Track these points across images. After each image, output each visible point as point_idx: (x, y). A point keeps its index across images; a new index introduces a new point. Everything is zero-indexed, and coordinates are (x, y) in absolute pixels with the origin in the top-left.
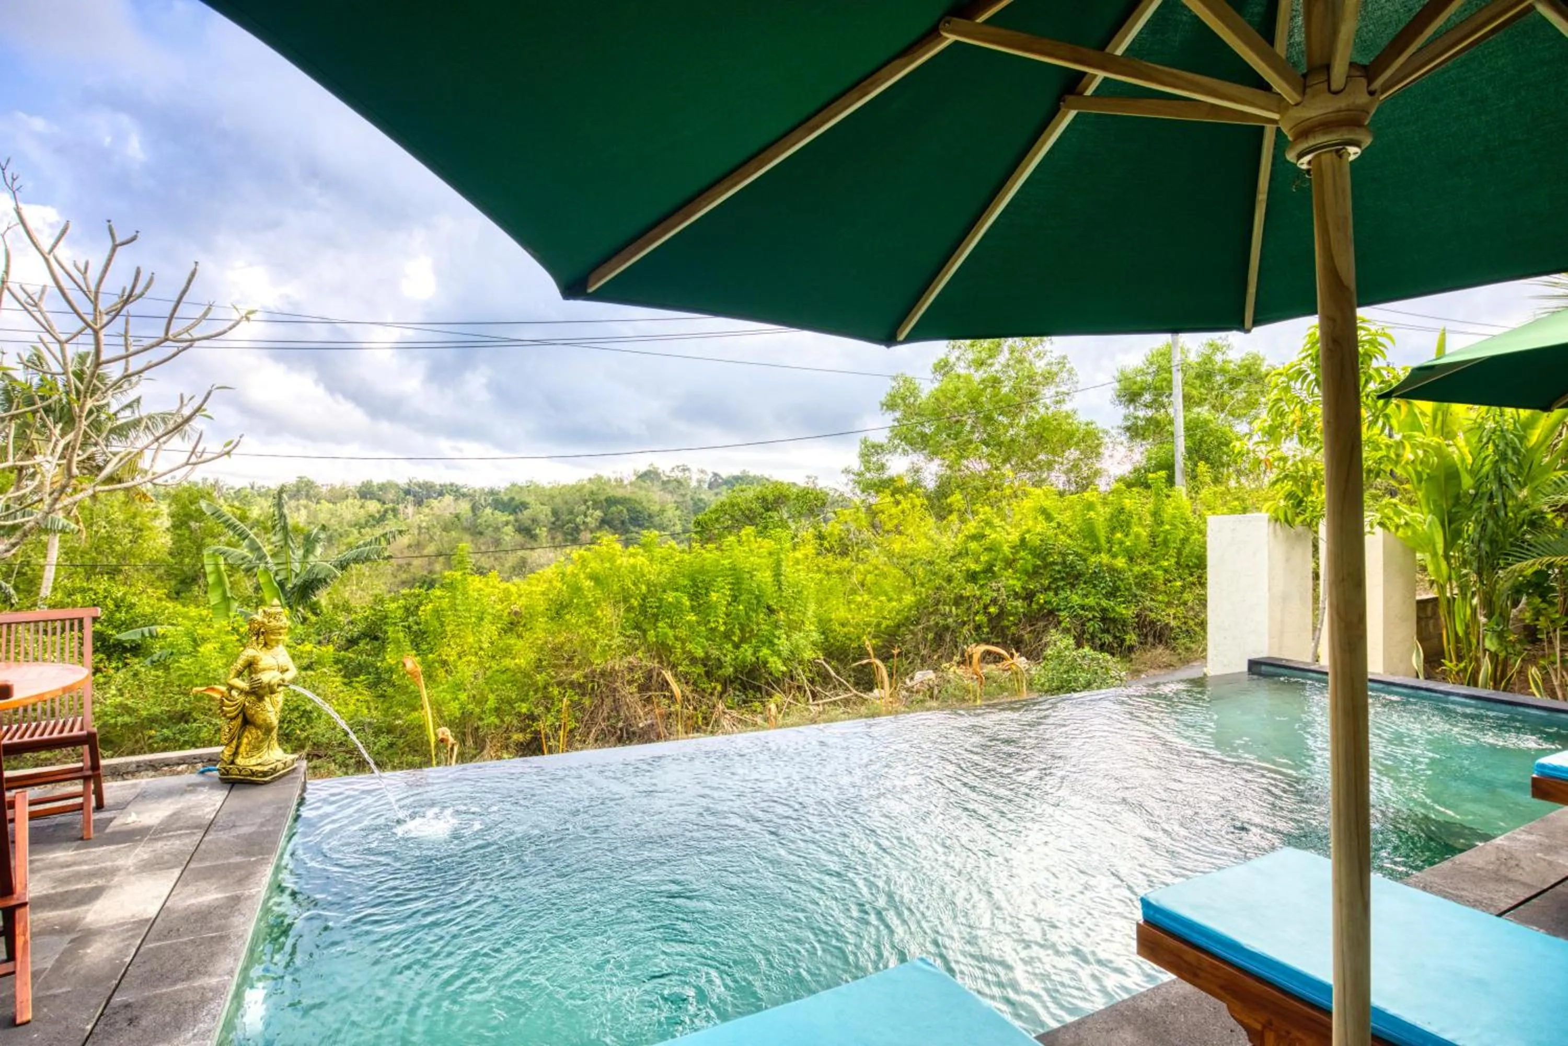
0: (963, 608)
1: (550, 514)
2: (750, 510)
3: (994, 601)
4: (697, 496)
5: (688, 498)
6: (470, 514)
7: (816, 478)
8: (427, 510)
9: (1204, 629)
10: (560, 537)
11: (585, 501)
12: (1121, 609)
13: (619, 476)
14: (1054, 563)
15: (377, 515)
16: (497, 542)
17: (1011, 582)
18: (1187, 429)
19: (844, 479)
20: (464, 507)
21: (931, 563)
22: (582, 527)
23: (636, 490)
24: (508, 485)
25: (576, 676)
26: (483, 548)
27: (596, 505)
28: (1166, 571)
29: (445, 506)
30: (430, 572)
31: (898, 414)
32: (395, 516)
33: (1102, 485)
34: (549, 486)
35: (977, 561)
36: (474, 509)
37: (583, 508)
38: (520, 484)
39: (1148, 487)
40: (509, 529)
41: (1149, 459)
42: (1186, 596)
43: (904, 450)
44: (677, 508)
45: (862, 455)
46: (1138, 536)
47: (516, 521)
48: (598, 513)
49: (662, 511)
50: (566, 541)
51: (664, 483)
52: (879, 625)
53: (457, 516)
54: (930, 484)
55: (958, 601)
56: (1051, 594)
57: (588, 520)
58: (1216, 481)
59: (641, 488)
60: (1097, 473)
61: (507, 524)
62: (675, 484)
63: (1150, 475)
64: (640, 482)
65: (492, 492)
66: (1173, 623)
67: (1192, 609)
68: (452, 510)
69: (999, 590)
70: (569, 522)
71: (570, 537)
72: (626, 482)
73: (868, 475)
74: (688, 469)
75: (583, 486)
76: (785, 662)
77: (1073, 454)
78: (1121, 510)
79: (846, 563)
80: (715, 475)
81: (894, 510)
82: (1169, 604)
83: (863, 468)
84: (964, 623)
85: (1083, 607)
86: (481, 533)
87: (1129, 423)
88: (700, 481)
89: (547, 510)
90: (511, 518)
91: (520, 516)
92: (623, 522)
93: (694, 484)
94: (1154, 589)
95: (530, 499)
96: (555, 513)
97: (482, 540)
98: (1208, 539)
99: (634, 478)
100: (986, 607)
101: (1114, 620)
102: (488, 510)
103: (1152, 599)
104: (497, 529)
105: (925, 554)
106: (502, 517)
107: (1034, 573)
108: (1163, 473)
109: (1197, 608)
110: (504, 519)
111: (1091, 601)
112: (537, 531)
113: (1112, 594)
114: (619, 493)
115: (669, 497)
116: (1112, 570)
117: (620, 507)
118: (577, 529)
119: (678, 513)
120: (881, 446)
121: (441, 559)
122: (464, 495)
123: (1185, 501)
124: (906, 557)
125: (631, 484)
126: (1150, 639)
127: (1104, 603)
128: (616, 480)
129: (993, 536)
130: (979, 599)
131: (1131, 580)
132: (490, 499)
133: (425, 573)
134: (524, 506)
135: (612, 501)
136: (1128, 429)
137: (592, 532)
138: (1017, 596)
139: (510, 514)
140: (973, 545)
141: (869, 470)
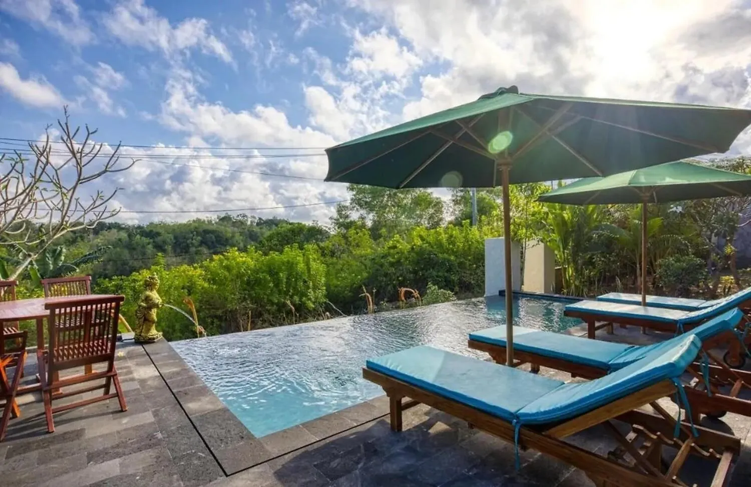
0: (388, 279)
1: (172, 238)
2: (286, 236)
3: (401, 275)
4: (251, 229)
5: (246, 230)
6: (127, 239)
7: (317, 221)
8: (101, 237)
9: (484, 284)
10: (178, 250)
11: (192, 232)
12: (453, 277)
13: (210, 219)
14: (425, 258)
15: (71, 240)
16: (144, 254)
17: (408, 266)
18: (478, 202)
19: (330, 221)
20: (124, 235)
21: (373, 259)
22: (190, 245)
23: (219, 226)
24: (148, 224)
25: (219, 313)
26: (135, 257)
27: (198, 234)
28: (470, 261)
29: (114, 235)
30: (105, 270)
31: (354, 193)
32: (82, 240)
33: (443, 225)
34: (172, 224)
35: (393, 258)
36: (129, 236)
37: (191, 235)
38: (155, 223)
39: (462, 226)
40: (150, 246)
41: (462, 214)
42: (477, 271)
43: (357, 209)
44: (241, 235)
45: (338, 211)
46: (458, 246)
47: (154, 242)
48: (199, 238)
49: (233, 237)
50: (182, 252)
51: (234, 222)
52: (352, 286)
53: (120, 240)
54: (369, 224)
55: (386, 275)
56: (425, 271)
57: (194, 241)
58: (489, 224)
59: (221, 225)
60: (441, 220)
61: (149, 244)
62: (240, 223)
63: (464, 221)
64: (221, 222)
65: (139, 227)
66: (472, 282)
67: (480, 276)
68: (116, 236)
69: (403, 270)
70: (184, 242)
71: (184, 251)
72: (213, 222)
73: (341, 220)
74: (246, 216)
75: (191, 224)
76: (314, 303)
77: (431, 211)
78: (451, 236)
79: (335, 260)
80: (260, 219)
81: (356, 236)
82: (471, 274)
83: (338, 217)
84: (388, 285)
85: (437, 276)
86: (134, 249)
87: (454, 198)
88: (252, 222)
89: (171, 236)
90: (151, 240)
91: (156, 240)
92: (213, 242)
93: (249, 223)
94: (465, 268)
95: (162, 231)
96: (175, 238)
97: (135, 252)
98: (485, 248)
99: (218, 220)
100: (398, 277)
101: (450, 281)
102: (138, 236)
103: (465, 273)
104: (143, 247)
105: (371, 255)
106: (145, 240)
107: (418, 263)
108: (468, 221)
109: (481, 276)
110: (147, 241)
111: (440, 274)
112: (166, 247)
113: (449, 271)
114: (210, 228)
115: (236, 229)
116: (449, 260)
117: (211, 235)
118: (188, 246)
119: (241, 237)
120: (347, 207)
121: (111, 263)
122: (123, 229)
123: (477, 233)
124: (362, 257)
125: (216, 223)
126: (463, 288)
127: (446, 274)
128: (208, 221)
129: (400, 247)
130: (395, 274)
131: (457, 265)
132: (139, 231)
133: (102, 270)
134: (158, 234)
135: (206, 232)
136: (454, 201)
137: (196, 247)
138: (411, 272)
139: (151, 239)
140: (392, 251)
141: (341, 218)
